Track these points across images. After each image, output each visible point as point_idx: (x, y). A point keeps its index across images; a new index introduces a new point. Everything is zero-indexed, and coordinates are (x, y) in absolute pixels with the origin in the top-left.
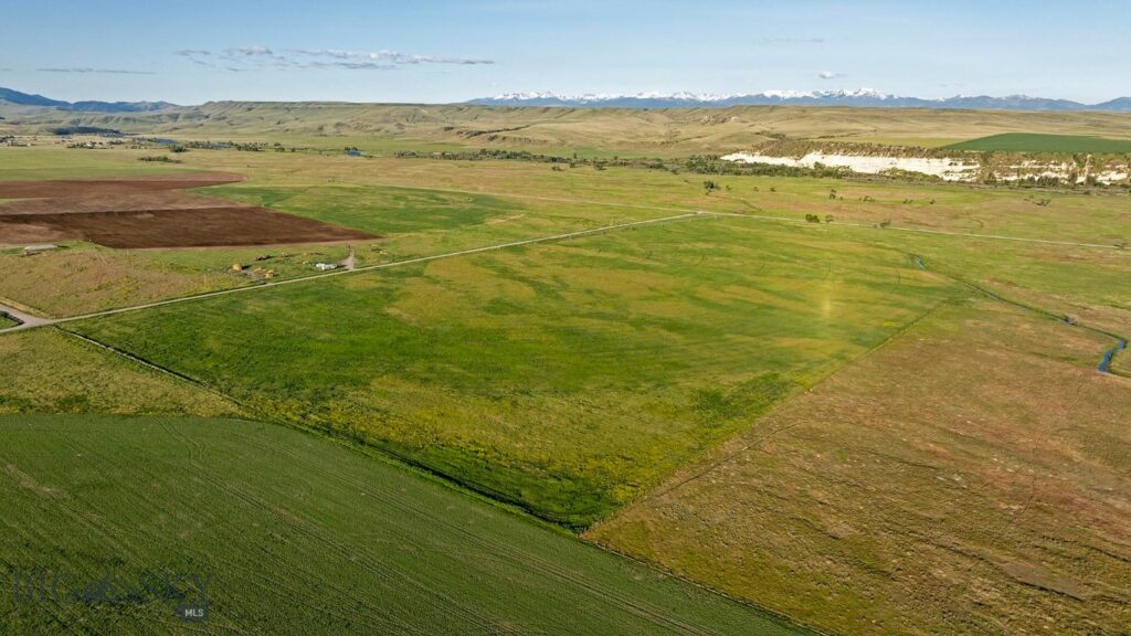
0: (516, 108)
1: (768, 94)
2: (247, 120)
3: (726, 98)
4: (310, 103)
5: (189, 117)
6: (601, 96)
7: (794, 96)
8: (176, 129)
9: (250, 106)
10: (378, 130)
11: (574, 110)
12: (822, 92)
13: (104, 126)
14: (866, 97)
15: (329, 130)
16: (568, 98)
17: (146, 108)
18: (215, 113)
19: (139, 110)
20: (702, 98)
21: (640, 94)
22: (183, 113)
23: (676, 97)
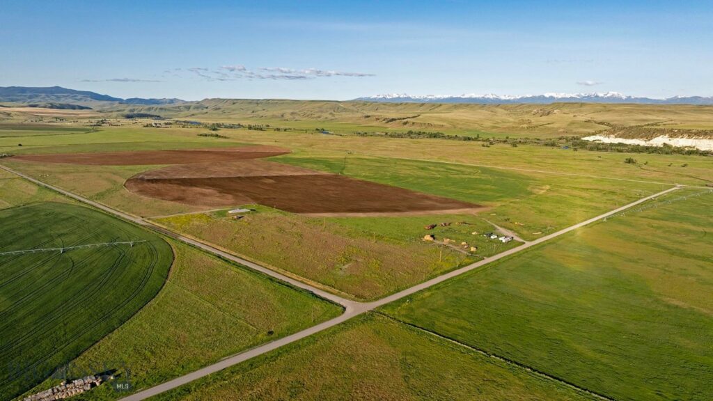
0: (401, 104)
1: (547, 95)
2: (234, 110)
3: (518, 98)
4: (269, 100)
5: (197, 108)
6: (438, 96)
7: (564, 96)
8: (193, 115)
9: (234, 102)
10: (319, 117)
11: (440, 105)
12: (583, 94)
13: (148, 113)
14: (612, 98)
15: (288, 116)
16: (417, 97)
17: (166, 103)
18: (212, 105)
19: (162, 103)
20: (503, 98)
21: (463, 95)
22: (193, 105)
23: (486, 97)
